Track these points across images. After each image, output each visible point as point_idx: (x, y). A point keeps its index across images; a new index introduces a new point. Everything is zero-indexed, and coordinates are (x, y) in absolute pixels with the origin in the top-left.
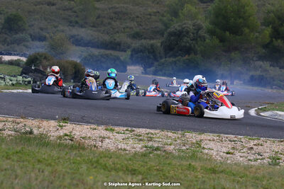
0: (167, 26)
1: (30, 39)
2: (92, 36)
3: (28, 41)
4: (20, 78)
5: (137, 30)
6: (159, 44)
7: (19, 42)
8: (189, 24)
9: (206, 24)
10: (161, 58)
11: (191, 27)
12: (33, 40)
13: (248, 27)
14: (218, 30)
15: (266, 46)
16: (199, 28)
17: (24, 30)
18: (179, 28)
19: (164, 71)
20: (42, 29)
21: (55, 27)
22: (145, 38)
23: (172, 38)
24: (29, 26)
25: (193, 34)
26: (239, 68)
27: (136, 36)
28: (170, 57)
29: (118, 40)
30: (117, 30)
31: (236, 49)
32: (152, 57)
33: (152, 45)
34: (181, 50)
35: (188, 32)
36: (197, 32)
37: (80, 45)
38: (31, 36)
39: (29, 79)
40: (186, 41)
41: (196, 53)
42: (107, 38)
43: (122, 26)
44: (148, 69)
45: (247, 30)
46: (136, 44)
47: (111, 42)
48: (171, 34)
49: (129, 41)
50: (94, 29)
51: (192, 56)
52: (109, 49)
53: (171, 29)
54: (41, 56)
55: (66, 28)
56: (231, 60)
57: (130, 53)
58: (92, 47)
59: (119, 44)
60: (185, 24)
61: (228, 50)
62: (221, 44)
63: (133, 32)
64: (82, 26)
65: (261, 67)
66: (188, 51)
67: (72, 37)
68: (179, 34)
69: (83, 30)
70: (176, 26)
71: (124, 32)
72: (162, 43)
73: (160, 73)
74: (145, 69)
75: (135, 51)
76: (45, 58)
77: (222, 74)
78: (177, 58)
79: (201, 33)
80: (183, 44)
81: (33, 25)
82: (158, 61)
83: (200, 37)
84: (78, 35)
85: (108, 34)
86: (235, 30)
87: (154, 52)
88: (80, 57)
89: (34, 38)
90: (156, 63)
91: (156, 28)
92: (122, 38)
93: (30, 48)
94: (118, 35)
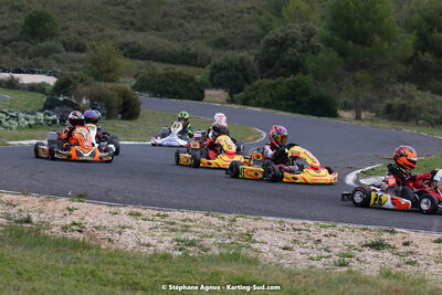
0: (266, 29)
1: (63, 49)
2: (155, 43)
3: (60, 52)
4: (41, 116)
5: (222, 34)
6: (252, 58)
7: (46, 53)
8: (296, 29)
9: (321, 29)
10: (255, 78)
11: (299, 33)
12: (66, 50)
13: (380, 34)
14: (336, 39)
15: (408, 62)
16: (311, 34)
17: (54, 34)
18: (281, 35)
19: (257, 99)
20: (80, 34)
21: (101, 30)
22: (233, 48)
23: (272, 49)
24: (63, 29)
25: (302, 42)
26: (369, 95)
27: (221, 44)
28: (267, 77)
29: (193, 50)
30: (192, 35)
31: (364, 66)
32: (241, 76)
33: (242, 60)
34: (284, 67)
35: (294, 40)
36: (308, 41)
37: (136, 58)
38: (64, 44)
39: (55, 117)
40: (292, 53)
41: (305, 72)
42: (176, 47)
43: (199, 29)
44: (235, 96)
45: (377, 38)
46: (220, 57)
47: (183, 53)
48: (269, 43)
49: (209, 51)
50: (158, 33)
51: (300, 76)
52: (180, 64)
53: (270, 36)
54: (76, 78)
55: (116, 32)
56: (356, 82)
57: (209, 71)
58: (155, 60)
59: (195, 56)
60: (290, 28)
61: (352, 68)
62: (342, 59)
63: (216, 38)
64: (140, 30)
65: (403, 91)
66: (295, 67)
67: (126, 45)
68: (282, 44)
69: (142, 34)
70: (277, 31)
71: (202, 38)
72: (256, 56)
73: (252, 101)
74: (231, 94)
75: (217, 69)
76: (82, 81)
77: (345, 103)
78: (277, 80)
79: (315, 41)
80: (287, 58)
81: (67, 28)
82: (250, 83)
83: (312, 47)
84: (134, 43)
85: (179, 40)
86: (362, 39)
87: (244, 69)
88: (135, 77)
89: (68, 47)
90: (247, 87)
91: (249, 31)
92: (199, 47)
93: (63, 63)
94: (193, 43)
